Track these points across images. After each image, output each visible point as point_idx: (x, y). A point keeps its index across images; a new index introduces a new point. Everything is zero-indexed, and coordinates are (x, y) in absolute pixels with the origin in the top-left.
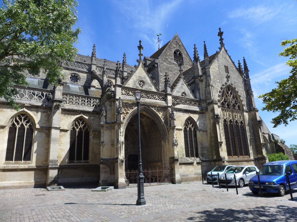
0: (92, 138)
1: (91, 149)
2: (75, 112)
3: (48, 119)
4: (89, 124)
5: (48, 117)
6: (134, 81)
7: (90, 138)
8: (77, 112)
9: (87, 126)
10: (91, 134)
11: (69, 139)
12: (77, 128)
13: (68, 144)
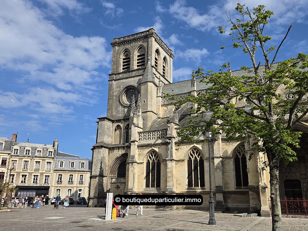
11: (233, 166)
12: (240, 155)
13: (234, 171)
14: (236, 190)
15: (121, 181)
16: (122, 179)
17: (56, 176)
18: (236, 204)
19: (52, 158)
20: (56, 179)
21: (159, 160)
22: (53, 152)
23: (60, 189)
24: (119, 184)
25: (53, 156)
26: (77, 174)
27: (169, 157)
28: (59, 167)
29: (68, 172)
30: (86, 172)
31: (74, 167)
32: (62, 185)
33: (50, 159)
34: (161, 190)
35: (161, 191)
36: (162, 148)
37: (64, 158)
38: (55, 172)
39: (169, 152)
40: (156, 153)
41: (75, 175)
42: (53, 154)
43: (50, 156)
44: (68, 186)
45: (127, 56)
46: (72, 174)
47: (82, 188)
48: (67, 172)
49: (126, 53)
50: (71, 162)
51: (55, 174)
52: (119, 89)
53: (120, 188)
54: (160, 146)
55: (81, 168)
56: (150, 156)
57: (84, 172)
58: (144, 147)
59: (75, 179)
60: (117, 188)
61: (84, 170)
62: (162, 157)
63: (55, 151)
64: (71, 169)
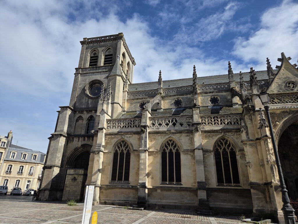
0: (239, 158)
1: (240, 170)
2: (216, 132)
3: (191, 142)
4: (233, 143)
5: (191, 140)
6: (279, 85)
7: (237, 159)
8: (218, 132)
9: (231, 145)
10: (238, 154)
11: (214, 160)
12: (221, 149)
13: (214, 166)
14: (218, 187)
15: (79, 172)
16: (81, 170)
17: (6, 166)
18: (219, 203)
19: (4, 148)
20: (5, 169)
21: (128, 151)
22: (6, 143)
23: (8, 179)
24: (76, 176)
25: (5, 146)
26: (27, 166)
27: (143, 146)
28: (10, 158)
29: (19, 163)
30: (37, 164)
31: (26, 158)
32: (11, 176)
33: (2, 149)
34: (129, 183)
35: (130, 185)
36: (133, 137)
37: (16, 150)
38: (5, 162)
39: (143, 142)
40: (126, 143)
41: (26, 166)
42: (6, 144)
43: (2, 146)
44: (17, 176)
45: (95, 55)
46: (22, 165)
47: (31, 180)
48: (17, 163)
49: (95, 52)
50: (23, 154)
51: (5, 164)
52: (84, 82)
53: (77, 180)
54: (131, 135)
55: (32, 160)
56: (119, 145)
57: (35, 164)
58: (113, 135)
59: (25, 170)
60: (73, 181)
61: (35, 162)
62: (132, 147)
63: (8, 142)
64: (22, 161)
